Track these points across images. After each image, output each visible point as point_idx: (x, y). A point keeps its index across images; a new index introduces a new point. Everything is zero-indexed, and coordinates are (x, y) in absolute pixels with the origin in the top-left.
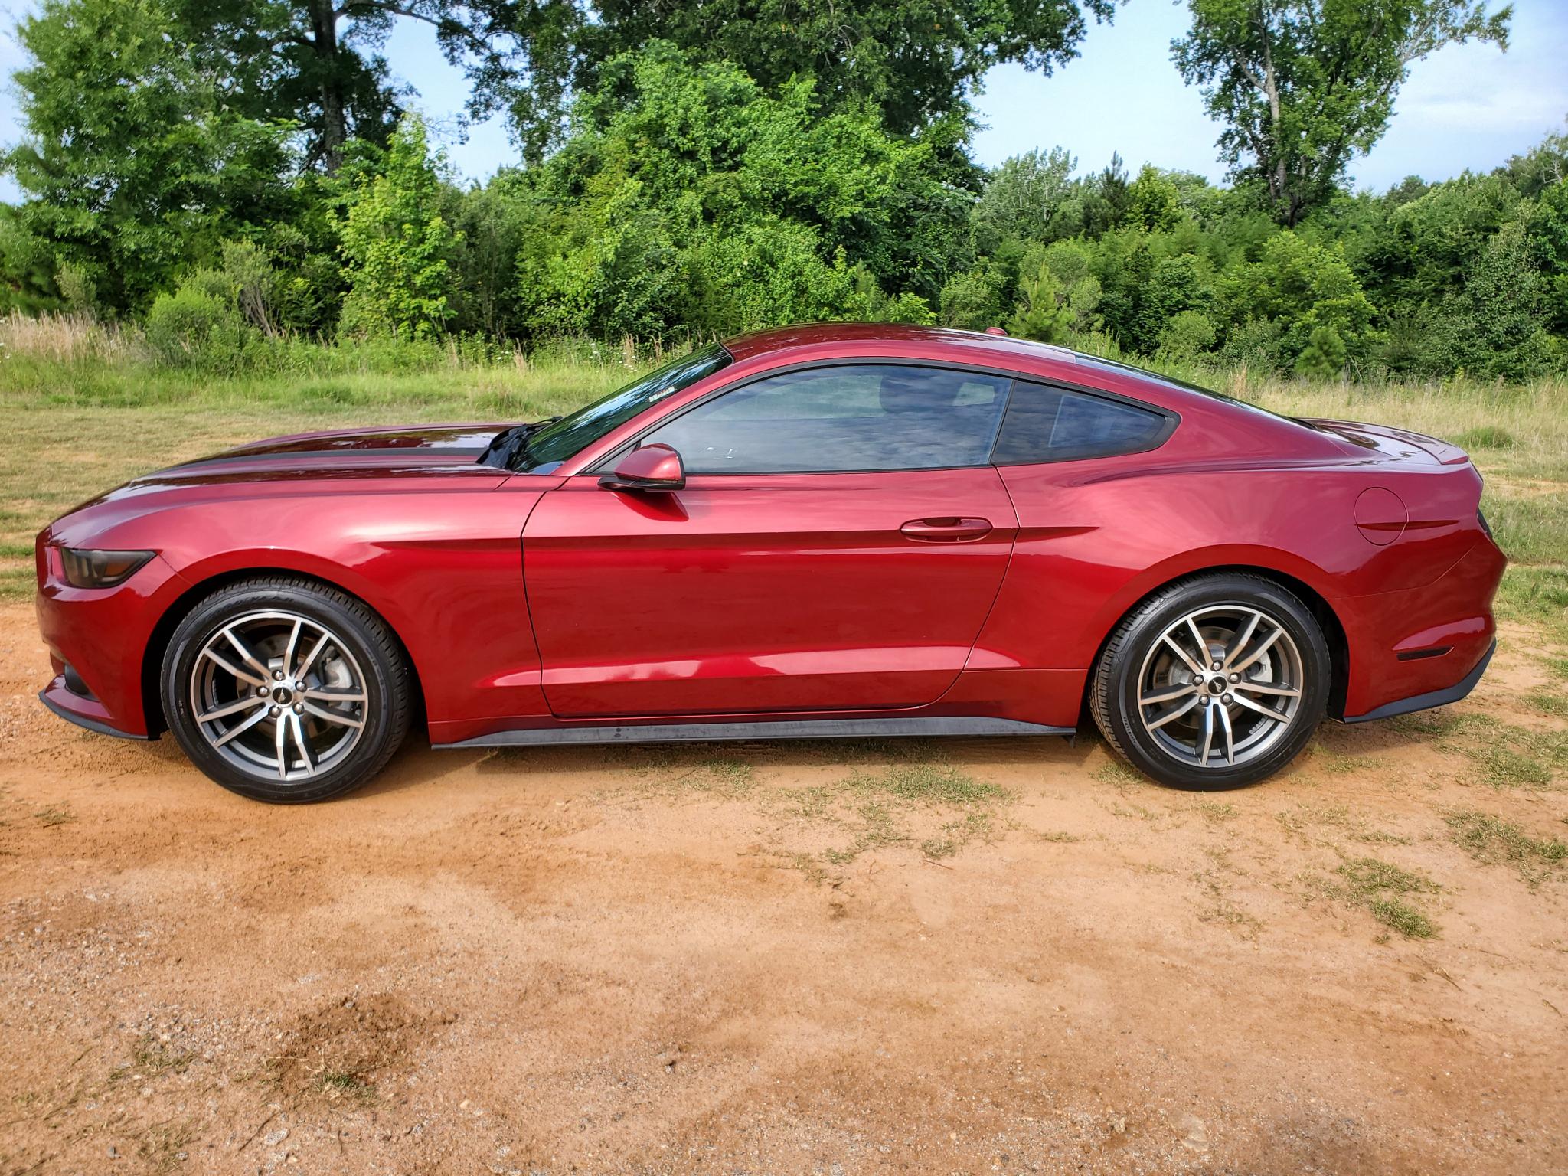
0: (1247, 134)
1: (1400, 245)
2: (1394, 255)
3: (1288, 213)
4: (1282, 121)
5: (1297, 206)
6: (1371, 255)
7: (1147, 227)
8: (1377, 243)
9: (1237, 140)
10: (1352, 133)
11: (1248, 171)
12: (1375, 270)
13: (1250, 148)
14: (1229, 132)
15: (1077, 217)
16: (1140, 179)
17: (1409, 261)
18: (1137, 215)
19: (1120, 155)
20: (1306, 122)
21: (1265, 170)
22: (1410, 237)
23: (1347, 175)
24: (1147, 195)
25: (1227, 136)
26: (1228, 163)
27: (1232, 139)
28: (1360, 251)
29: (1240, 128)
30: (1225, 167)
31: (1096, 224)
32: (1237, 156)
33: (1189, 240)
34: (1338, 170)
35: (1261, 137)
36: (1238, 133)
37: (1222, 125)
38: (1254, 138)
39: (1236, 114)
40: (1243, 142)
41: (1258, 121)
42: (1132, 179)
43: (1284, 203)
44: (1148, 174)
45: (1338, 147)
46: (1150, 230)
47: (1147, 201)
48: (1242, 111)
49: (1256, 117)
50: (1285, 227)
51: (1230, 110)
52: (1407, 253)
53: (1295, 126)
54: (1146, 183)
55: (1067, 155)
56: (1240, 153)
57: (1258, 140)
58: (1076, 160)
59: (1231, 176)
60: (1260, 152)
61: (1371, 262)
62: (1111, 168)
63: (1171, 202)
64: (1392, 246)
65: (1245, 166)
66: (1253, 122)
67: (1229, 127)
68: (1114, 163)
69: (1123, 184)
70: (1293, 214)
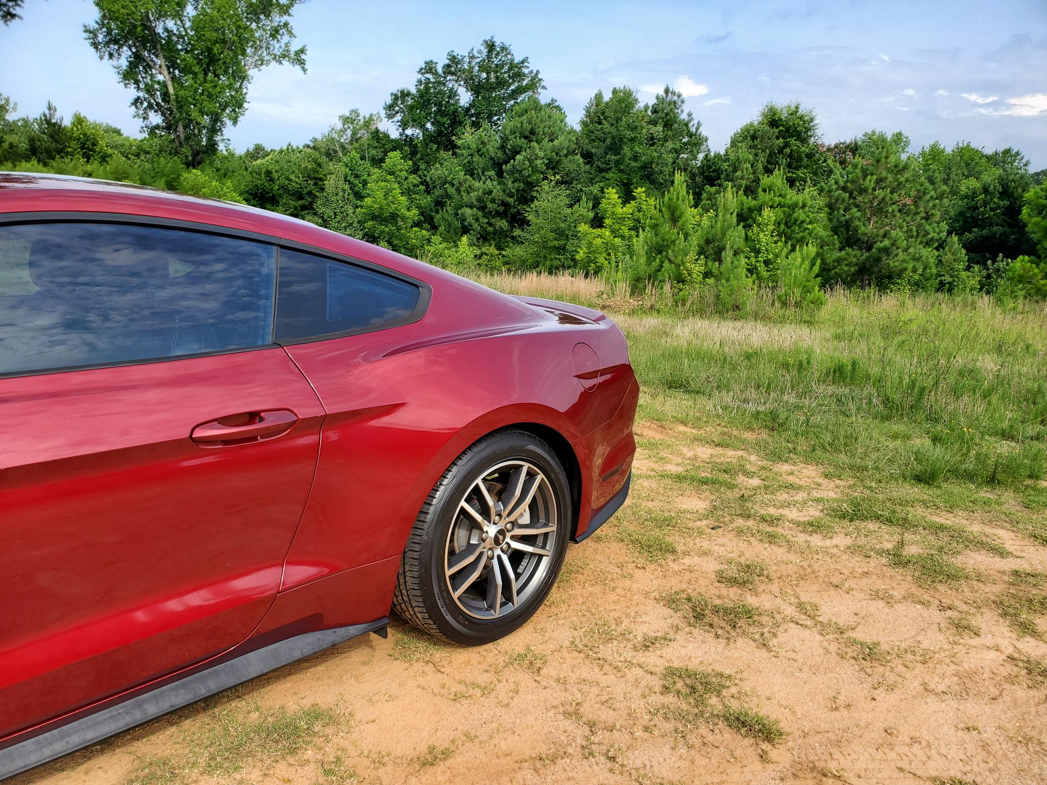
0: (152, 101)
1: (267, 184)
2: (264, 190)
3: (190, 158)
4: (176, 95)
5: (196, 154)
6: (250, 189)
7: (85, 160)
8: (253, 182)
9: (145, 104)
10: (224, 110)
11: (157, 127)
12: (254, 199)
13: (156, 111)
14: (138, 98)
15: (24, 146)
16: (73, 124)
17: (274, 195)
18: (76, 150)
19: (54, 104)
20: (194, 99)
21: (169, 127)
22: (271, 180)
23: (225, 137)
24: (82, 136)
25: (137, 102)
26: (142, 119)
27: (142, 103)
28: (243, 187)
29: (147, 96)
30: (140, 122)
31: (41, 153)
32: (148, 115)
33: (121, 171)
34: (219, 133)
35: (163, 104)
36: (145, 99)
37: (132, 92)
38: (158, 104)
39: (142, 86)
40: (150, 106)
41: (158, 93)
42: (67, 122)
43: (186, 150)
44: (79, 121)
45: (216, 118)
46: (88, 162)
47: (82, 140)
48: (146, 85)
49: (157, 90)
50: (191, 167)
51: (137, 82)
52: (272, 189)
53: (187, 100)
54: (79, 127)
55: (7, 101)
56: (150, 113)
57: (161, 106)
58: (16, 104)
59: (145, 129)
60: (163, 114)
61: (251, 194)
62: (47, 112)
63: (102, 143)
64: (262, 185)
65: (154, 124)
66: (155, 94)
67: (138, 94)
68: (50, 109)
69: (60, 126)
70: (193, 159)
